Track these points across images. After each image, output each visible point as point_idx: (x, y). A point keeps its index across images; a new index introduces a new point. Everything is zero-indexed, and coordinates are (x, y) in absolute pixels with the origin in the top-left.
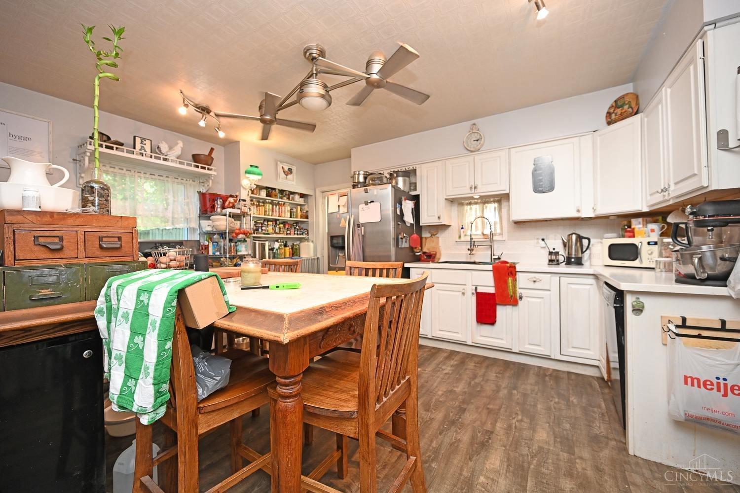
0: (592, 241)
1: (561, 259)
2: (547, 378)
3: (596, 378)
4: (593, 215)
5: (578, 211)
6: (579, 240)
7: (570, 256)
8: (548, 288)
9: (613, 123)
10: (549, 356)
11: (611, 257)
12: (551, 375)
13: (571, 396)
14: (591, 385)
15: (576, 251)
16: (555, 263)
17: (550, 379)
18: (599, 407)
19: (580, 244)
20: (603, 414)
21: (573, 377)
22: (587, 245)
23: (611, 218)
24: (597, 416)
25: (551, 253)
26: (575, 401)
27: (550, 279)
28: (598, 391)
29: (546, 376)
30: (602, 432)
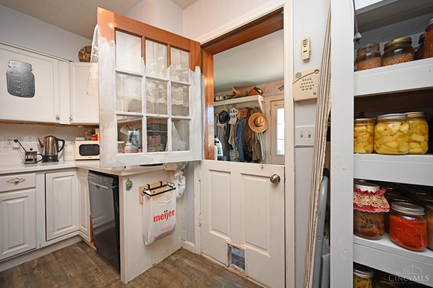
0: (66, 142)
1: (39, 158)
2: (36, 271)
3: (76, 245)
4: (69, 123)
5: (58, 118)
6: (55, 141)
7: (47, 155)
8: (34, 186)
9: (84, 62)
10: (35, 248)
11: (81, 153)
12: (38, 266)
13: (66, 272)
14: (76, 252)
15: (53, 150)
16: (34, 161)
17: (39, 270)
18: (91, 265)
19: (56, 145)
20: (96, 269)
21: (59, 254)
22: (62, 146)
23: (79, 126)
24: (93, 274)
25: (27, 153)
26: (72, 274)
27: (36, 177)
28: (83, 253)
29: (34, 269)
30: (103, 284)
